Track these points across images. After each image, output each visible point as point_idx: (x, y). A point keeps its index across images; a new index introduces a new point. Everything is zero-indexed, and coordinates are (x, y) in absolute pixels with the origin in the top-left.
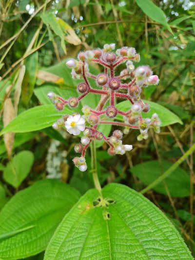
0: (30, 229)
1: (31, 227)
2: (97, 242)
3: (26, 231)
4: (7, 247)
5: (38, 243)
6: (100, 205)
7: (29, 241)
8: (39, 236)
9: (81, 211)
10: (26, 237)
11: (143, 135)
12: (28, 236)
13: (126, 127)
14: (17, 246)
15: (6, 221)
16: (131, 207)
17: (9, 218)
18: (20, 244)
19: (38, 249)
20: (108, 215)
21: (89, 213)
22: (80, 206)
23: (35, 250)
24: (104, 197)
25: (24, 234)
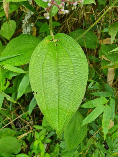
0: (21, 55)
1: (22, 54)
2: (52, 53)
3: (19, 55)
4: (12, 61)
5: (25, 60)
6: (53, 41)
7: (21, 59)
8: (25, 58)
9: (45, 43)
10: (19, 58)
11: (74, 7)
12: (21, 58)
13: (67, 3)
14: (16, 61)
15: (9, 51)
16: (66, 42)
17: (10, 50)
18: (17, 61)
19: (25, 62)
20: (57, 45)
21: (48, 44)
22: (45, 41)
23: (24, 63)
24: (55, 39)
25: (18, 57)
